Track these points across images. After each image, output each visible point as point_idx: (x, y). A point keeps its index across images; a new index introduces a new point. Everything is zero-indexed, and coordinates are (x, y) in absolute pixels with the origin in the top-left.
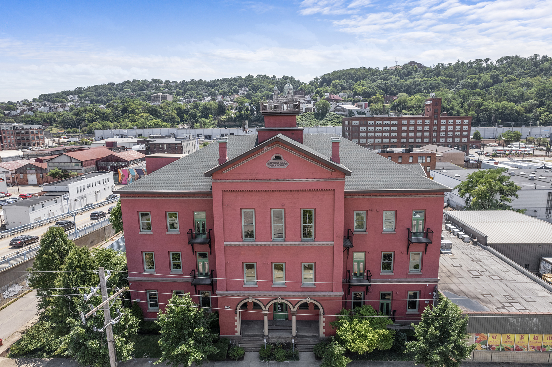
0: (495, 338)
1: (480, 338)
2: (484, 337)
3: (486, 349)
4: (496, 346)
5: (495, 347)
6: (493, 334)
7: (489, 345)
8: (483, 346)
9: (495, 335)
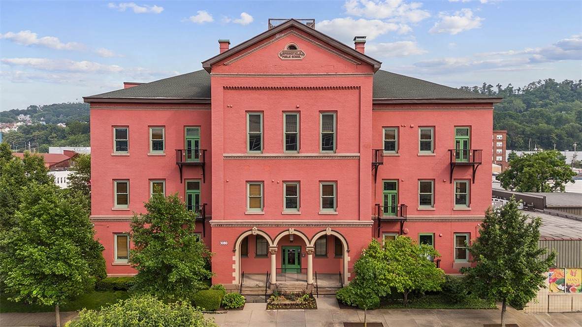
0: (574, 275)
1: (555, 275)
2: (560, 274)
3: (564, 291)
4: (577, 286)
5: (576, 288)
6: (572, 269)
7: (567, 286)
8: (560, 287)
9: (574, 270)
